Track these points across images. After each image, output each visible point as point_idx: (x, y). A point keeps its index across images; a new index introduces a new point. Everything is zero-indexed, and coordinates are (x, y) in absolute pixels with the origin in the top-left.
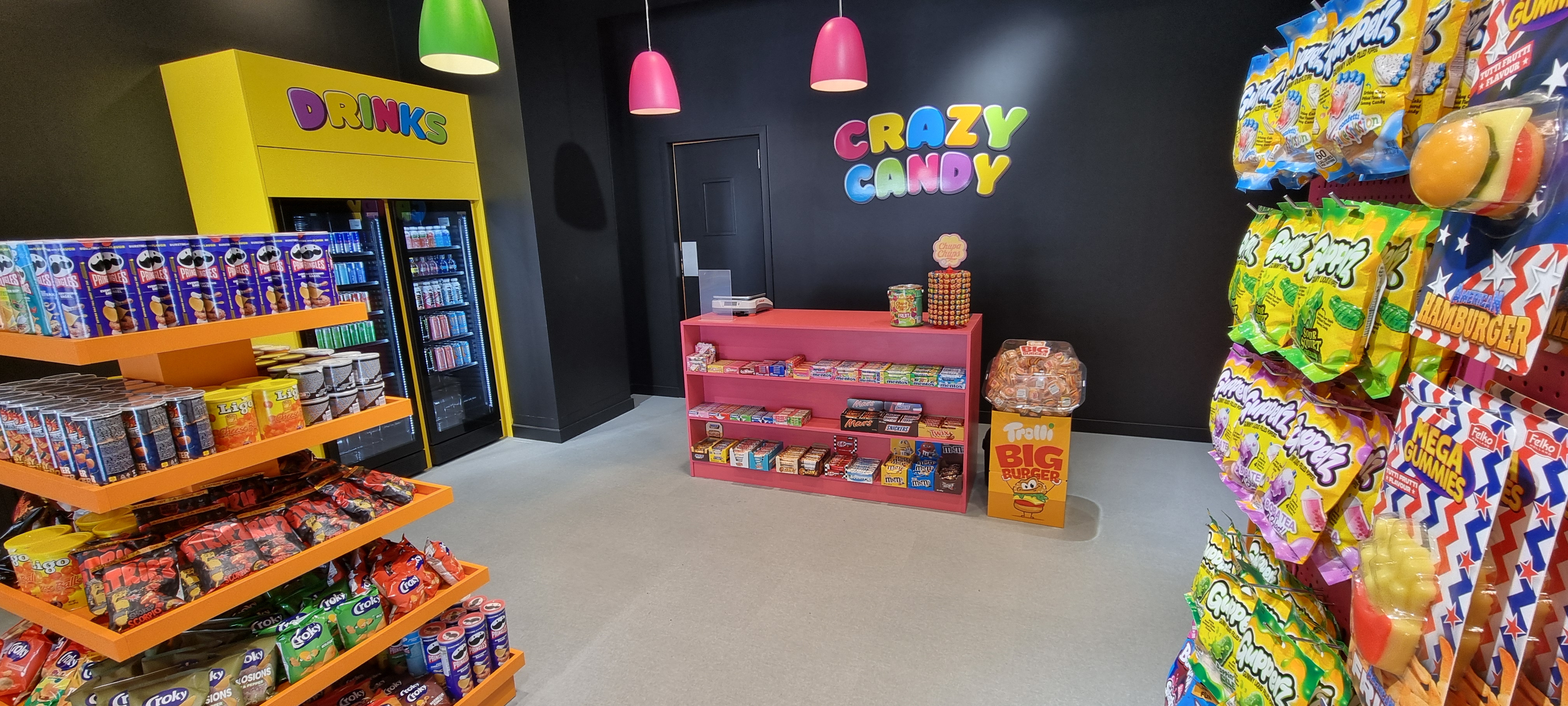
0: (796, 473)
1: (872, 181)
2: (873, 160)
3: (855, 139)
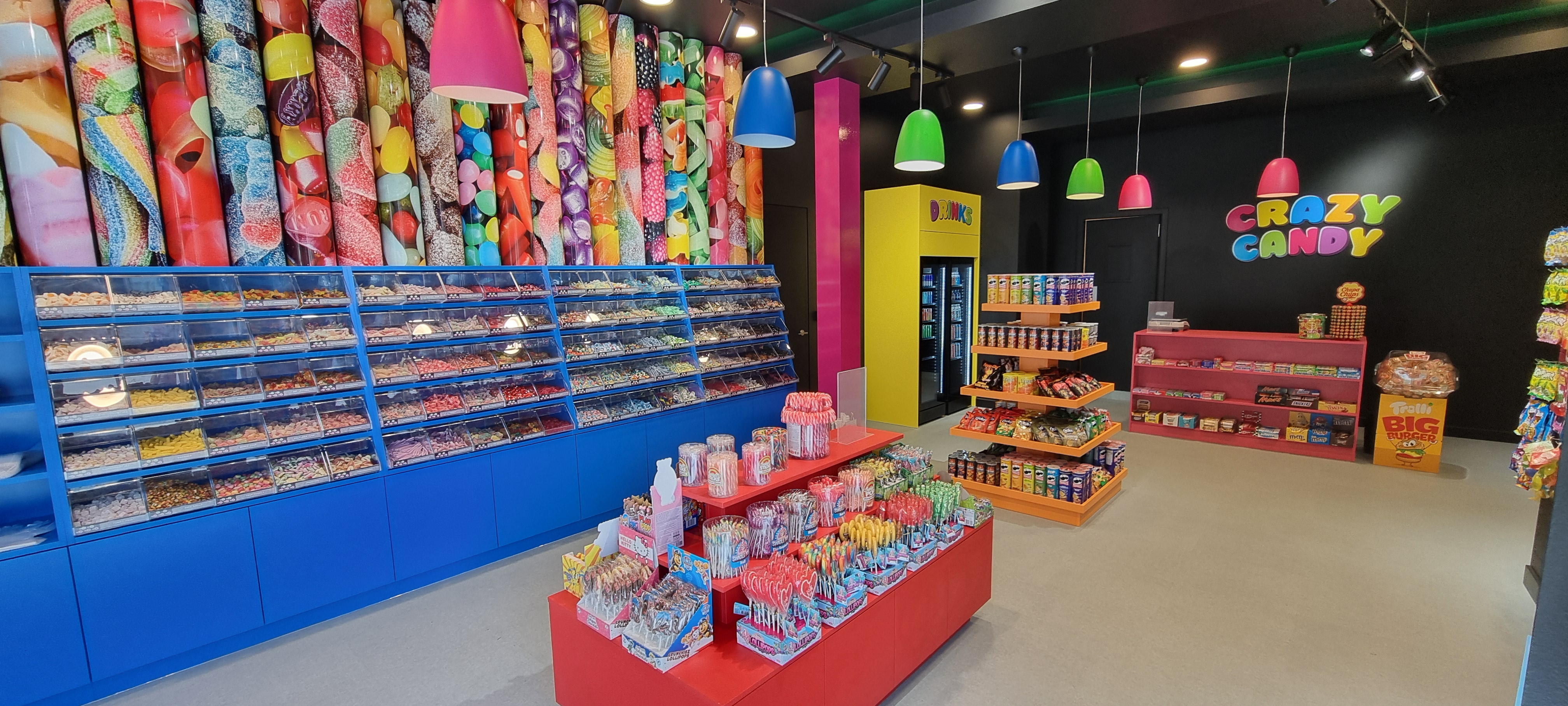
0: (1216, 431)
1: (1257, 246)
2: (1259, 232)
3: (1244, 217)
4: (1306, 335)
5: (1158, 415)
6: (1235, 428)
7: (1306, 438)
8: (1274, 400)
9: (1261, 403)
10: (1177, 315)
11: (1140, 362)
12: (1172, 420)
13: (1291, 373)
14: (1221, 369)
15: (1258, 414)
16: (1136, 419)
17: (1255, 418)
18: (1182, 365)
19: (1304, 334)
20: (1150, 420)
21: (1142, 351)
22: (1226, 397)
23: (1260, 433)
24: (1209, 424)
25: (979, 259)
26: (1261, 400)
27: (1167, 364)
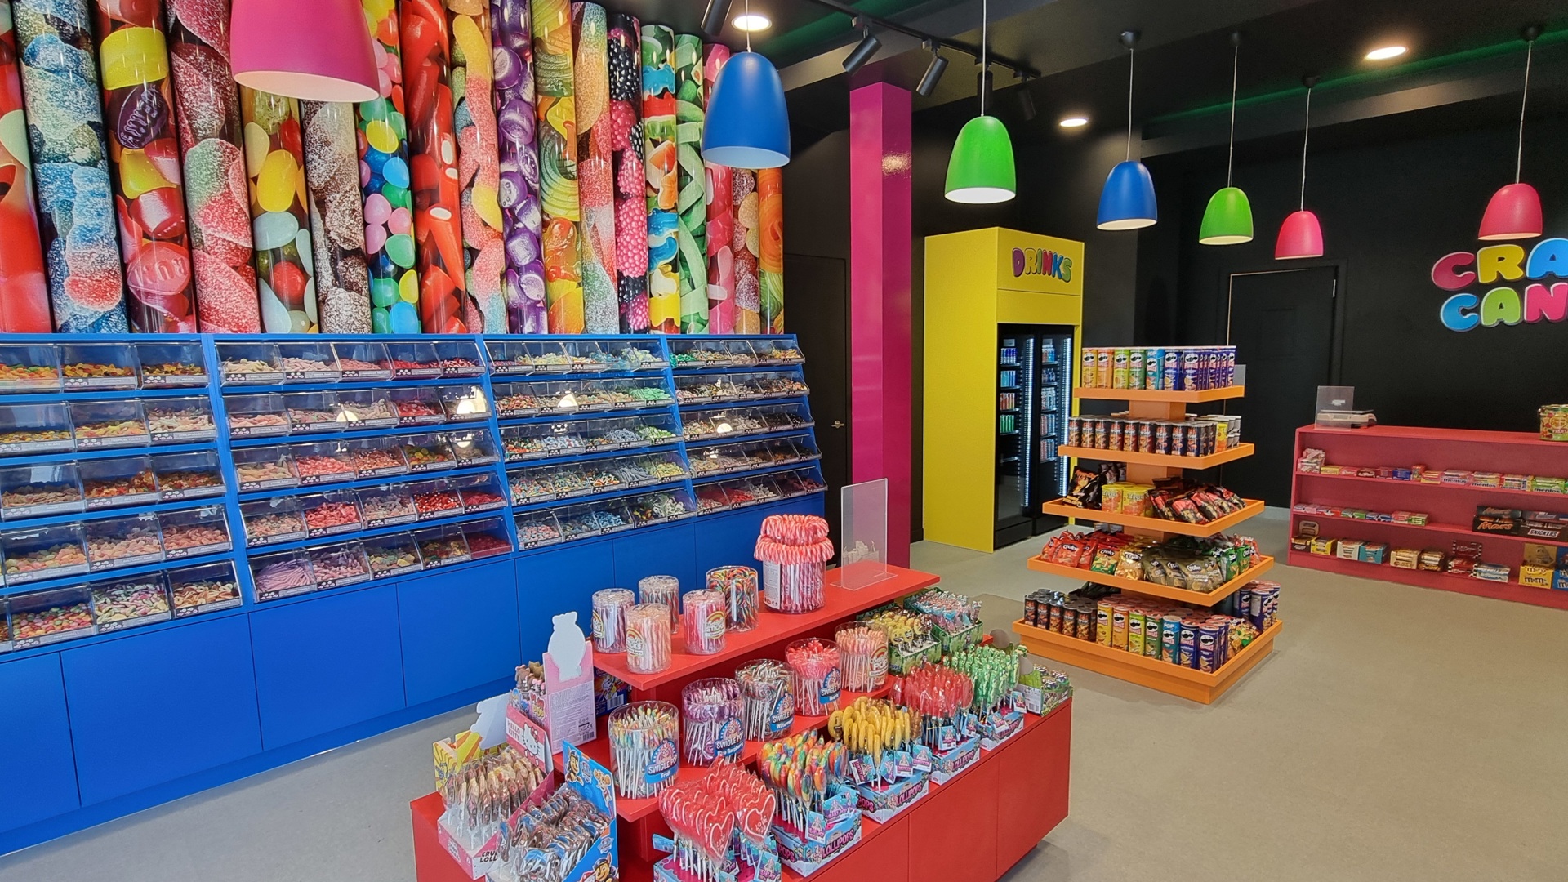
0: (1414, 567)
1: (1477, 310)
2: (1480, 290)
3: (1458, 269)
4: (1551, 436)
5: (1329, 544)
6: (1443, 564)
7: (1550, 583)
8: (1501, 527)
9: (1482, 531)
10: (1358, 405)
11: (1304, 469)
12: (1350, 550)
13: (1528, 490)
14: (1423, 481)
15: (1477, 546)
16: (1297, 547)
17: (1472, 551)
18: (1365, 474)
19: (1549, 434)
20: (1318, 550)
21: (1307, 454)
22: (1429, 521)
23: (1480, 572)
24: (1404, 557)
25: (1081, 327)
26: (1482, 526)
27: (1343, 473)
